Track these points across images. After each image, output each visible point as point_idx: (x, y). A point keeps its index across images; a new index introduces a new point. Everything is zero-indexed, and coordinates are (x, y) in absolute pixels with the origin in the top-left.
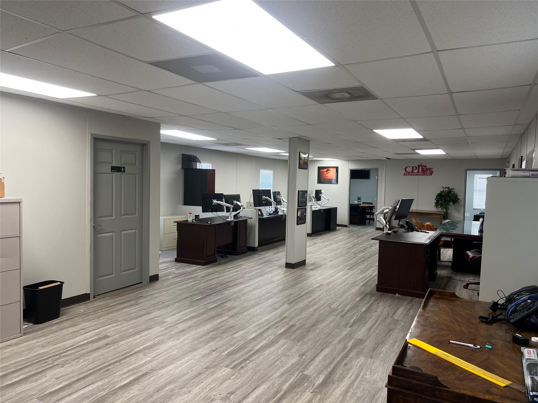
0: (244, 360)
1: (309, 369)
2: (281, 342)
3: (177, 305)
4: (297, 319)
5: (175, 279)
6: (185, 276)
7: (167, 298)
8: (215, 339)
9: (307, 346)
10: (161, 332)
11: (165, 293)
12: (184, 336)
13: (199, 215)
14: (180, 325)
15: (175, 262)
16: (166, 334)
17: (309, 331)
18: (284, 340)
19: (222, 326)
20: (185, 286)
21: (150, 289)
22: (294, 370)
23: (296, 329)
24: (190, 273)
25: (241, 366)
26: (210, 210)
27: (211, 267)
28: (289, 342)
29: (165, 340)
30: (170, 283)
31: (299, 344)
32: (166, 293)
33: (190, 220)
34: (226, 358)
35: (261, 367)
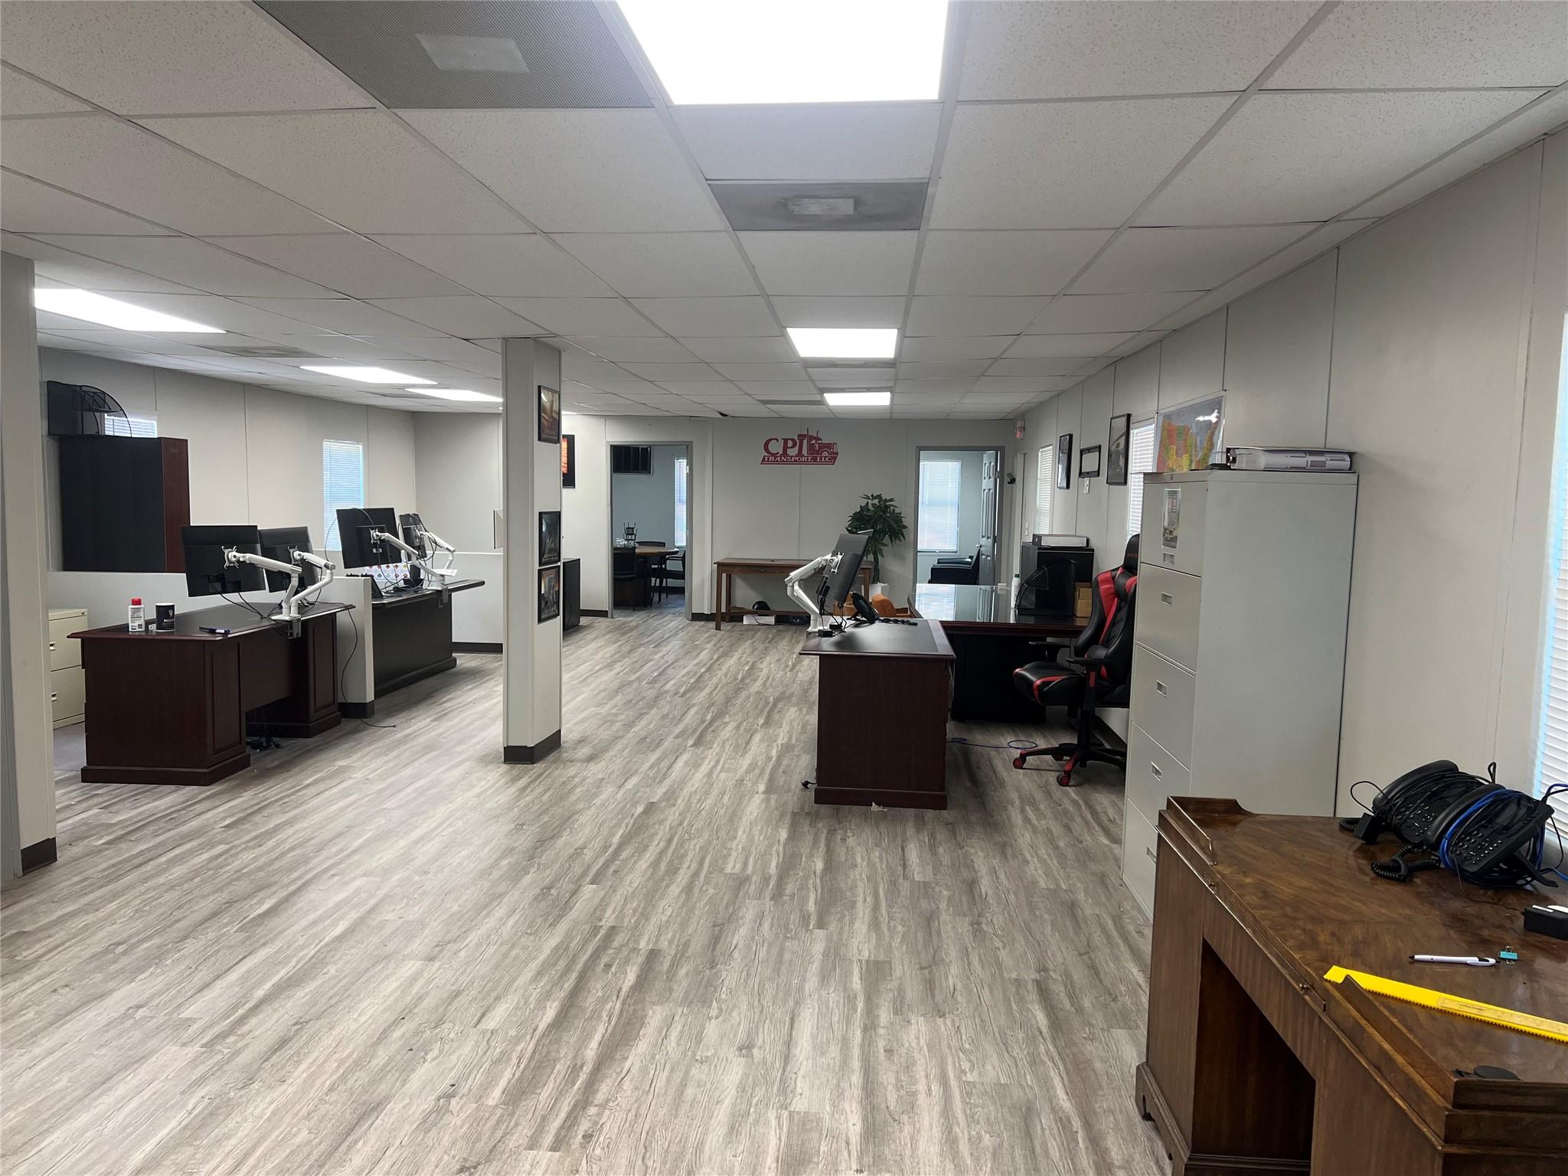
0: (575, 1106)
1: (799, 1090)
2: (655, 1016)
3: (191, 946)
4: (651, 927)
5: (123, 846)
6: (155, 831)
7: (138, 925)
8: (426, 1049)
9: (740, 1013)
10: (194, 1062)
11: (113, 906)
12: (299, 1062)
13: (172, 607)
14: (253, 1021)
15: (83, 781)
16: (220, 1066)
17: (713, 964)
18: (658, 1009)
19: (420, 998)
20: (178, 871)
21: (39, 898)
22: (757, 1105)
23: (672, 964)
24: (171, 818)
25: (581, 1133)
26: (218, 586)
27: (237, 786)
28: (680, 1012)
29: (232, 1094)
30: (113, 866)
31: (714, 1012)
32: (119, 909)
33: (135, 625)
34: (512, 1114)
35: (648, 1120)
